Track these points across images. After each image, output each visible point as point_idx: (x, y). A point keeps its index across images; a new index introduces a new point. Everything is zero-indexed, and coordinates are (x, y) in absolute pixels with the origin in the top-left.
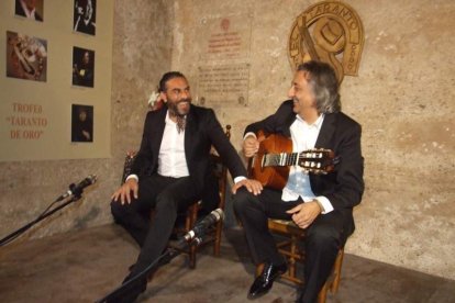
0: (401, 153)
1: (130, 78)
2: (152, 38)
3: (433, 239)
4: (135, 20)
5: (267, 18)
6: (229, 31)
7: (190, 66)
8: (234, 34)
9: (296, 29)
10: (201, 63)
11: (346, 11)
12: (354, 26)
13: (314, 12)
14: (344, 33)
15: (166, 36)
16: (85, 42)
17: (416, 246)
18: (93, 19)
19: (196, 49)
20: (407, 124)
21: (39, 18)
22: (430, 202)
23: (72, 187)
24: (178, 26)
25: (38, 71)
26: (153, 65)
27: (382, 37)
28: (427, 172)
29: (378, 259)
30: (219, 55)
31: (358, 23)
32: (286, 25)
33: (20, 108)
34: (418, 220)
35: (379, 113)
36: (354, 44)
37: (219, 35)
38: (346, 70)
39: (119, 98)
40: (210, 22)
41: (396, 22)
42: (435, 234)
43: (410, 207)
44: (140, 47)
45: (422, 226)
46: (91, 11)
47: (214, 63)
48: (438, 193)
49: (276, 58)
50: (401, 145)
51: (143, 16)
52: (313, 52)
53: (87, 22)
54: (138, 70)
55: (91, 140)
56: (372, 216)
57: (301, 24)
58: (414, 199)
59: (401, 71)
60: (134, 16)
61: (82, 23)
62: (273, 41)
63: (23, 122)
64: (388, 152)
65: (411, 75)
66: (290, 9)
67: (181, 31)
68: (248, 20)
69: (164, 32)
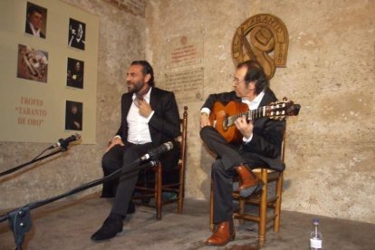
0: (326, 123)
1: (112, 83)
2: (129, 55)
3: (360, 191)
4: (115, 41)
5: (215, 32)
6: (187, 45)
8: (190, 47)
9: (237, 37)
11: (273, 19)
12: (280, 30)
13: (249, 24)
14: (273, 36)
15: (140, 54)
16: (77, 54)
17: (347, 199)
18: (83, 38)
19: (163, 61)
20: (329, 100)
21: (42, 36)
22: (353, 161)
23: (60, 141)
24: (148, 46)
25: (41, 74)
27: (303, 36)
28: (348, 137)
29: (316, 213)
30: (180, 63)
31: (283, 28)
32: (229, 36)
33: (27, 101)
34: (345, 177)
35: (306, 94)
36: (281, 43)
37: (179, 49)
38: (277, 63)
39: (103, 98)
40: (173, 40)
41: (312, 25)
42: (361, 187)
43: (338, 167)
44: (120, 60)
45: (349, 181)
46: (82, 32)
47: (176, 70)
48: (360, 152)
49: (223, 61)
50: (325, 117)
51: (122, 39)
52: (250, 52)
53: (78, 40)
54: (117, 78)
55: (81, 129)
56: (308, 177)
57: (240, 33)
58: (340, 159)
59: (319, 60)
60: (114, 38)
61: (74, 41)
62: (220, 49)
63: (28, 112)
64: (316, 123)
65: (327, 62)
66: (232, 24)
67: (150, 49)
68: (201, 35)
69: (138, 50)
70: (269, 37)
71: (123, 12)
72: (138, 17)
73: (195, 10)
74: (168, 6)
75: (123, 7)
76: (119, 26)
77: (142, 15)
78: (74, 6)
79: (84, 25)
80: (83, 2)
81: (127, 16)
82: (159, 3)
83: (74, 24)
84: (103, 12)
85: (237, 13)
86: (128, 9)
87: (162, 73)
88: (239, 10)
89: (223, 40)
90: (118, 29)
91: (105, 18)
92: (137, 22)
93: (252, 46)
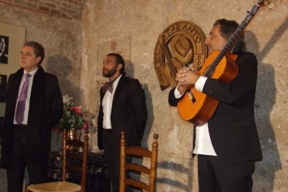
5: (141, 38)
7: (93, 80)
8: (119, 52)
9: (159, 46)
11: (192, 28)
12: (198, 40)
13: (170, 32)
18: (6, 52)
24: (84, 49)
31: (202, 37)
32: (152, 44)
36: (199, 55)
40: (104, 44)
46: (4, 45)
49: (148, 71)
51: (53, 46)
53: (1, 54)
57: (161, 41)
62: (146, 56)
66: (156, 29)
67: (86, 53)
68: (129, 41)
69: (73, 55)
70: (188, 47)
71: (55, 18)
72: (74, 20)
73: (124, 14)
74: (102, 8)
75: (55, 13)
77: (79, 17)
79: (7, 39)
80: (7, 15)
81: (59, 21)
82: (94, 5)
84: (30, 22)
85: (161, 19)
86: (61, 14)
87: (95, 79)
88: (163, 15)
89: (148, 48)
90: (48, 37)
91: (33, 28)
92: (72, 26)
93: (173, 56)
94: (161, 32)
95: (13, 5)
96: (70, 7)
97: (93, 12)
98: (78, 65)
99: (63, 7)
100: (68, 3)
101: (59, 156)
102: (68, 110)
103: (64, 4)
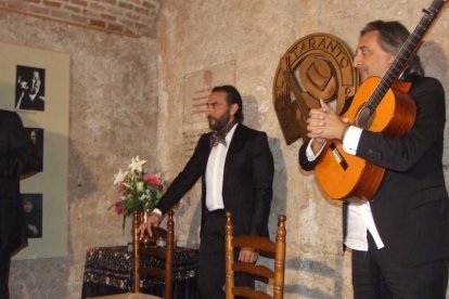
1: (96, 155)
2: (127, 104)
4: (102, 85)
5: (252, 63)
6: (212, 84)
7: (176, 132)
9: (281, 75)
10: (187, 128)
11: (334, 44)
12: (345, 63)
13: (298, 51)
15: (147, 98)
18: (42, 92)
19: (181, 110)
24: (162, 84)
26: (129, 136)
31: (350, 58)
32: (271, 70)
36: (348, 86)
37: (203, 91)
39: (79, 182)
40: (194, 75)
44: (111, 114)
46: (39, 83)
51: (113, 80)
53: (33, 97)
54: (107, 144)
55: (39, 235)
57: (284, 67)
60: (100, 81)
61: (26, 99)
62: (260, 92)
66: (275, 48)
67: (165, 90)
68: (232, 68)
69: (145, 94)
70: (329, 75)
71: (115, 37)
72: (143, 39)
73: (224, 25)
74: (187, 18)
75: (115, 29)
76: (107, 61)
77: (151, 35)
78: (27, 44)
79: (42, 72)
80: (42, 35)
81: (122, 42)
82: (176, 14)
83: (24, 73)
84: (77, 45)
85: (282, 31)
86: (124, 29)
87: (181, 131)
88: (286, 26)
89: (264, 79)
90: (106, 67)
91: (81, 53)
92: (142, 48)
93: (304, 90)
94: (284, 52)
95: (50, 20)
96: (138, 18)
97: (174, 25)
98: (153, 109)
99: (127, 18)
100: (133, 12)
101: (128, 253)
102: (140, 180)
103: (128, 15)
